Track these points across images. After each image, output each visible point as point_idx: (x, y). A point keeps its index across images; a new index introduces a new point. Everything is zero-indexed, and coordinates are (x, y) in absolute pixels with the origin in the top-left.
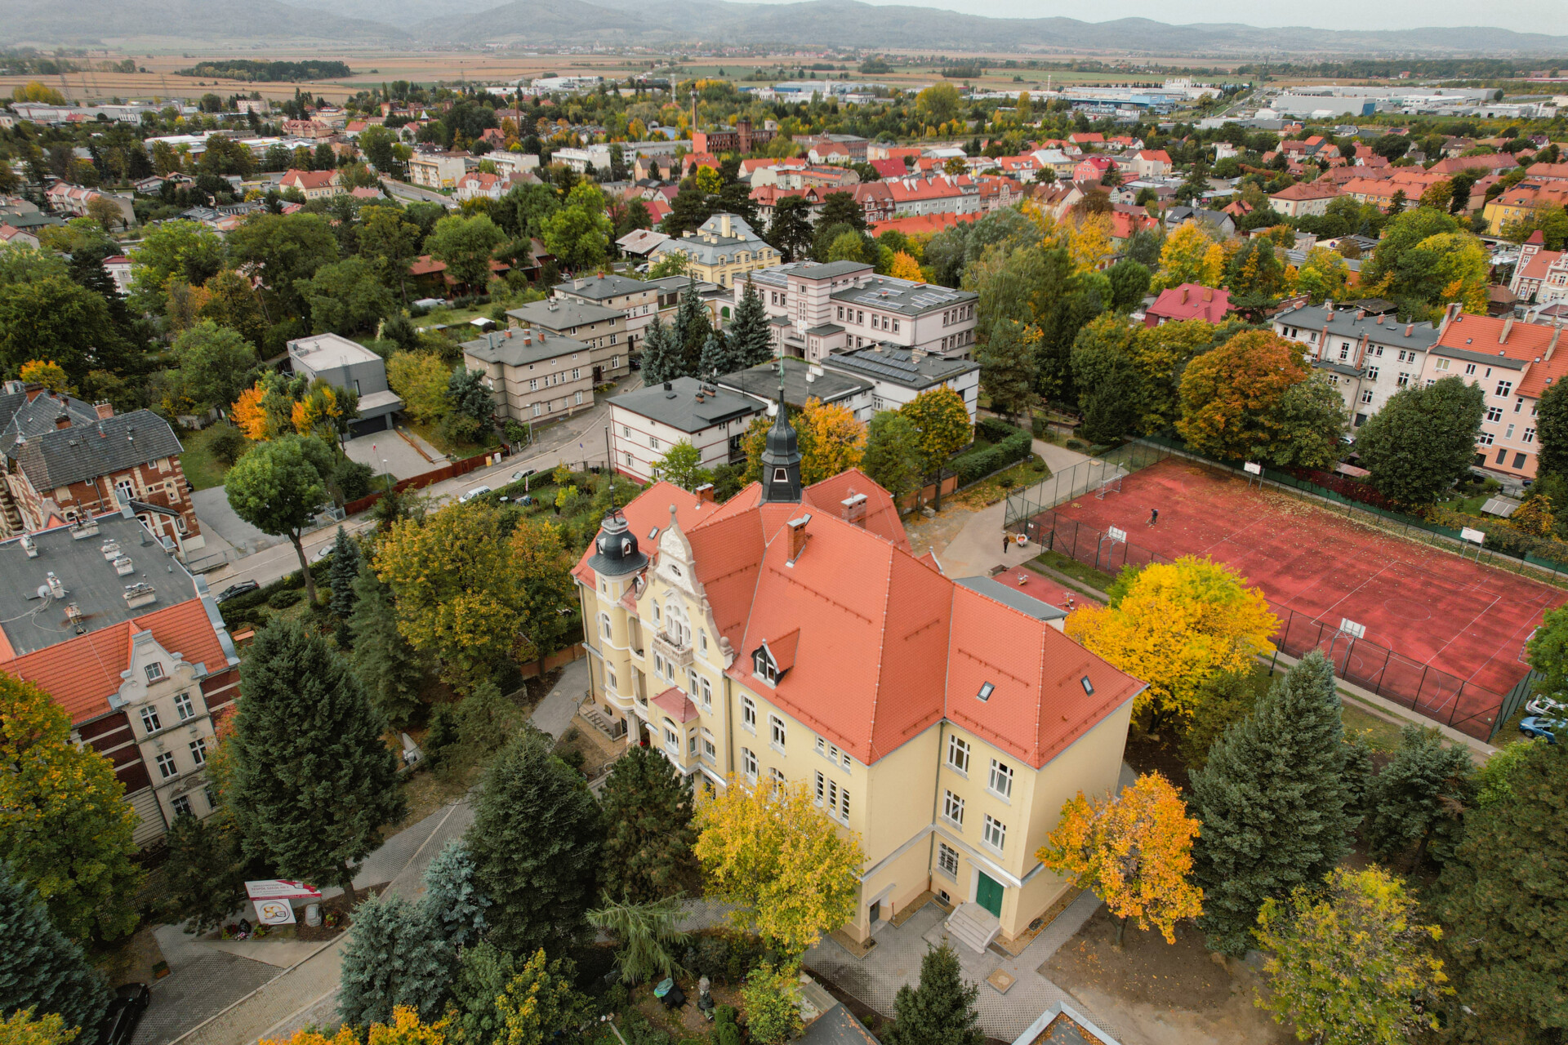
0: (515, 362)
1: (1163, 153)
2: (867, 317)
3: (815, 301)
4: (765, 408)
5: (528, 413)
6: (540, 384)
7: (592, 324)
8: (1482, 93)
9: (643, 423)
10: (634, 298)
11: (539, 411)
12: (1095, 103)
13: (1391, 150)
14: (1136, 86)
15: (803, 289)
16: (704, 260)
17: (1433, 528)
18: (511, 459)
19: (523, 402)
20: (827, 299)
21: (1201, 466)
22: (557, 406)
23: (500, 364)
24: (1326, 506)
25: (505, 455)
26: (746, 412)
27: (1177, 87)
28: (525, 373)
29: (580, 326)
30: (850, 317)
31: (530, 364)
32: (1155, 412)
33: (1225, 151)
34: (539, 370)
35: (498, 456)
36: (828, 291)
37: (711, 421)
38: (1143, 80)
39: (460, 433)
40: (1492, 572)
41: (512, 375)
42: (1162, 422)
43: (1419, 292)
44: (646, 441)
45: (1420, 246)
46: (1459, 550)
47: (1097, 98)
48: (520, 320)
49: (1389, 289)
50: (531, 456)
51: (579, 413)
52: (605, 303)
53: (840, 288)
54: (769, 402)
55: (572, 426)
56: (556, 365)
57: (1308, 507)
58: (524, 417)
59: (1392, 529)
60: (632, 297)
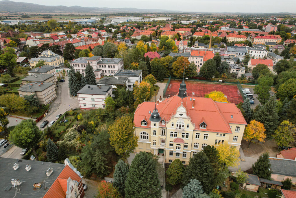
0: (41, 91)
1: (104, 30)
4: (112, 86)
5: (45, 102)
6: (46, 95)
7: (48, 79)
8: (141, 18)
9: (90, 96)
11: (47, 101)
12: (81, 22)
14: (85, 19)
15: (91, 63)
17: (213, 81)
18: (49, 113)
19: (44, 100)
21: (177, 80)
22: (50, 99)
23: (36, 92)
24: (198, 82)
25: (47, 113)
26: (110, 88)
27: (93, 18)
28: (43, 93)
29: (46, 80)
30: (103, 67)
31: (44, 90)
32: (167, 73)
33: (113, 30)
34: (46, 91)
35: (46, 113)
37: (106, 91)
38: (87, 17)
41: (39, 94)
44: (91, 99)
45: (167, 41)
46: (218, 83)
47: (81, 21)
49: (164, 49)
50: (54, 111)
51: (55, 99)
53: (98, 61)
55: (57, 102)
56: (49, 89)
57: (196, 82)
58: (45, 103)
59: (209, 83)
60: (51, 71)
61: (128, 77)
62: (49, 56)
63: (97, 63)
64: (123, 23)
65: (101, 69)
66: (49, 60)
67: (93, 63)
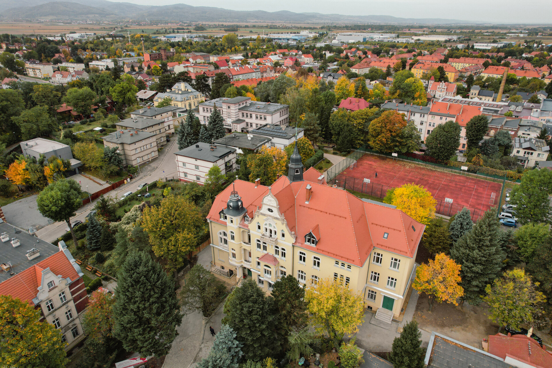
0: (129, 143)
1: (310, 55)
2: (254, 116)
3: (234, 111)
4: (236, 150)
5: (135, 162)
6: (139, 150)
7: (152, 126)
8: (394, 35)
9: (193, 161)
10: (164, 115)
11: (139, 160)
12: (281, 39)
13: (377, 53)
14: (291, 33)
15: (229, 107)
16: (177, 100)
17: (450, 167)
18: (134, 180)
19: (133, 158)
20: (238, 110)
21: (376, 156)
22: (145, 158)
23: (122, 144)
24: (418, 164)
25: (131, 178)
26: (230, 153)
27: (304, 33)
28: (133, 147)
29: (148, 127)
30: (247, 116)
31: (134, 143)
32: (359, 140)
33: (328, 55)
34: (138, 145)
35: (129, 179)
36: (238, 108)
37: (220, 157)
38: (293, 31)
39: (112, 172)
40: (470, 179)
41: (127, 147)
42: (362, 143)
43: (408, 96)
44: (193, 167)
45: (406, 82)
46: (460, 173)
47: (280, 37)
48: (122, 126)
49: (399, 95)
50: (141, 178)
51: (154, 160)
52: (154, 118)
53: (242, 106)
54: (237, 149)
55: (153, 165)
56: (144, 142)
57: (413, 165)
58: (134, 163)
59: (440, 169)
60: (163, 115)
61: (271, 138)
62: (180, 92)
63: (239, 109)
64: (354, 43)
65: (244, 121)
66: (179, 97)
67: (231, 108)
